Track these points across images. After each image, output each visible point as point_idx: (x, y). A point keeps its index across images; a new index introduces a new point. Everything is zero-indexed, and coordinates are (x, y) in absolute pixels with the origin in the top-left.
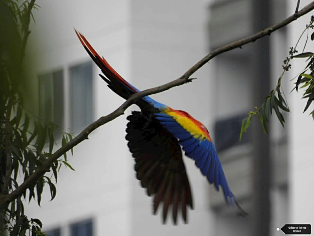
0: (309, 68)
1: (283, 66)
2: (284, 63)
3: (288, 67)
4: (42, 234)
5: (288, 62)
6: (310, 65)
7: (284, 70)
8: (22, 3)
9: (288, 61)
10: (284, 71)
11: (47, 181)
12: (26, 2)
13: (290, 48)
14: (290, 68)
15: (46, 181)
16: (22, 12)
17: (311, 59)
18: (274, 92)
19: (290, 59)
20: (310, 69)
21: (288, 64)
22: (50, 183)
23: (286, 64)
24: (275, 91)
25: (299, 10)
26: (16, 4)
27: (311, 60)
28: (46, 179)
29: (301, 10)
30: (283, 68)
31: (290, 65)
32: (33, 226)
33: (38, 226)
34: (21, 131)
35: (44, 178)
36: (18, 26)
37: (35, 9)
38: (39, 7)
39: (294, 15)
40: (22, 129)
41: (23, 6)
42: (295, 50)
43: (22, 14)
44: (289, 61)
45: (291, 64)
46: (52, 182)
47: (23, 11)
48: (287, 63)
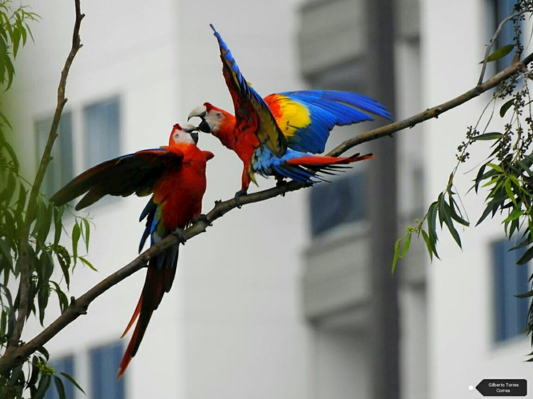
0: (497, 156)
1: (457, 155)
2: (458, 150)
3: (465, 156)
4: (48, 369)
5: (465, 149)
6: (498, 152)
7: (458, 160)
8: (13, 13)
9: (464, 147)
10: (459, 163)
11: (55, 288)
12: (19, 10)
13: (468, 128)
14: (468, 158)
15: (53, 288)
16: (13, 26)
17: (499, 142)
18: (444, 196)
19: (468, 144)
20: (498, 158)
21: (464, 152)
22: (58, 291)
23: (462, 152)
24: (445, 194)
25: (484, 81)
26: (4, 14)
27: (500, 144)
28: (52, 285)
29: (487, 82)
30: (457, 158)
31: (468, 154)
32: (35, 358)
33: (43, 357)
34: (14, 211)
35: (50, 283)
36: (8, 47)
37: (34, 20)
38: (38, 17)
39: (477, 88)
40: (15, 208)
41: (15, 16)
42: (475, 131)
43: (13, 29)
44: (466, 147)
45: (469, 152)
46: (62, 289)
47: (15, 24)
48: (463, 150)
